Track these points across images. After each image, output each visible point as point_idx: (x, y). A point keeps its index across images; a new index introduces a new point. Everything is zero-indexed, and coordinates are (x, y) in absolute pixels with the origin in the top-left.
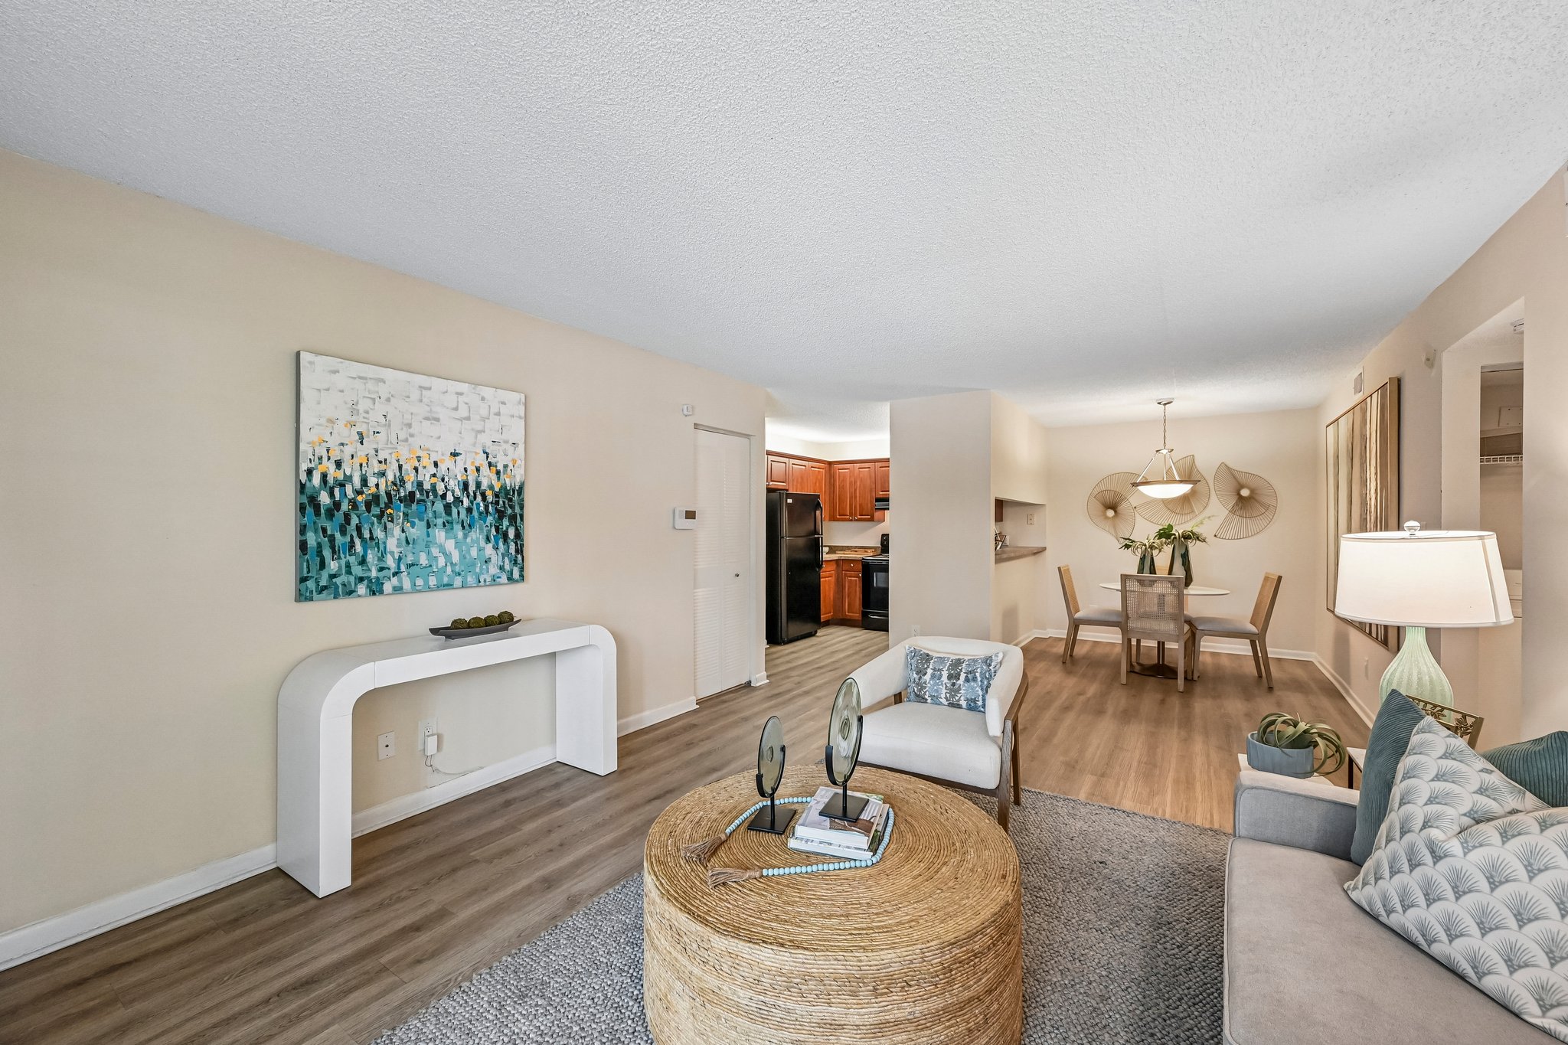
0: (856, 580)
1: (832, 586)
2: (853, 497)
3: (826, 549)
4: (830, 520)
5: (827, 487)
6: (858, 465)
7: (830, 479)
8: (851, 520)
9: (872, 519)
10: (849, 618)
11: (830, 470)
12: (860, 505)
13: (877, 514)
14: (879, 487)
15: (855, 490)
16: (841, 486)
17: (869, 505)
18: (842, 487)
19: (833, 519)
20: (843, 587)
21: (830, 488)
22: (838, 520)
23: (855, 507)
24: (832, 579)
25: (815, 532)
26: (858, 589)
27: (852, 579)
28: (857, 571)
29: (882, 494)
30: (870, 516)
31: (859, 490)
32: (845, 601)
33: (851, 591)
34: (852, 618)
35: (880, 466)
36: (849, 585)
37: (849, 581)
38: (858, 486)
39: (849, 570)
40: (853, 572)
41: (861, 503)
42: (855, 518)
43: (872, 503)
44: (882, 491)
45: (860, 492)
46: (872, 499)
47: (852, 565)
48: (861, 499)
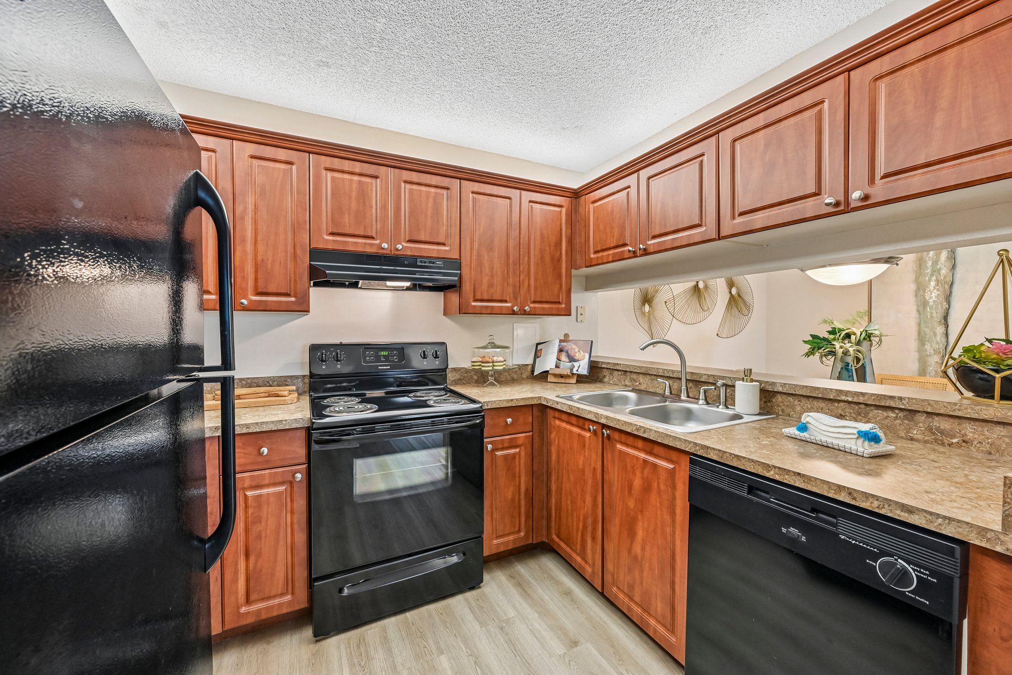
0: (280, 495)
6: (243, 148)
9: (300, 307)
10: (249, 620)
14: (321, 222)
17: (289, 266)
27: (265, 491)
28: (286, 463)
29: (334, 241)
30: (293, 299)
31: (255, 222)
32: (236, 572)
33: (261, 531)
34: (264, 616)
35: (328, 166)
36: (252, 513)
37: (250, 501)
38: (250, 207)
39: (250, 468)
40: (267, 471)
41: (263, 260)
42: (242, 303)
43: (299, 261)
44: (332, 234)
45: (260, 227)
46: (299, 252)
47: (265, 450)
48: (261, 248)
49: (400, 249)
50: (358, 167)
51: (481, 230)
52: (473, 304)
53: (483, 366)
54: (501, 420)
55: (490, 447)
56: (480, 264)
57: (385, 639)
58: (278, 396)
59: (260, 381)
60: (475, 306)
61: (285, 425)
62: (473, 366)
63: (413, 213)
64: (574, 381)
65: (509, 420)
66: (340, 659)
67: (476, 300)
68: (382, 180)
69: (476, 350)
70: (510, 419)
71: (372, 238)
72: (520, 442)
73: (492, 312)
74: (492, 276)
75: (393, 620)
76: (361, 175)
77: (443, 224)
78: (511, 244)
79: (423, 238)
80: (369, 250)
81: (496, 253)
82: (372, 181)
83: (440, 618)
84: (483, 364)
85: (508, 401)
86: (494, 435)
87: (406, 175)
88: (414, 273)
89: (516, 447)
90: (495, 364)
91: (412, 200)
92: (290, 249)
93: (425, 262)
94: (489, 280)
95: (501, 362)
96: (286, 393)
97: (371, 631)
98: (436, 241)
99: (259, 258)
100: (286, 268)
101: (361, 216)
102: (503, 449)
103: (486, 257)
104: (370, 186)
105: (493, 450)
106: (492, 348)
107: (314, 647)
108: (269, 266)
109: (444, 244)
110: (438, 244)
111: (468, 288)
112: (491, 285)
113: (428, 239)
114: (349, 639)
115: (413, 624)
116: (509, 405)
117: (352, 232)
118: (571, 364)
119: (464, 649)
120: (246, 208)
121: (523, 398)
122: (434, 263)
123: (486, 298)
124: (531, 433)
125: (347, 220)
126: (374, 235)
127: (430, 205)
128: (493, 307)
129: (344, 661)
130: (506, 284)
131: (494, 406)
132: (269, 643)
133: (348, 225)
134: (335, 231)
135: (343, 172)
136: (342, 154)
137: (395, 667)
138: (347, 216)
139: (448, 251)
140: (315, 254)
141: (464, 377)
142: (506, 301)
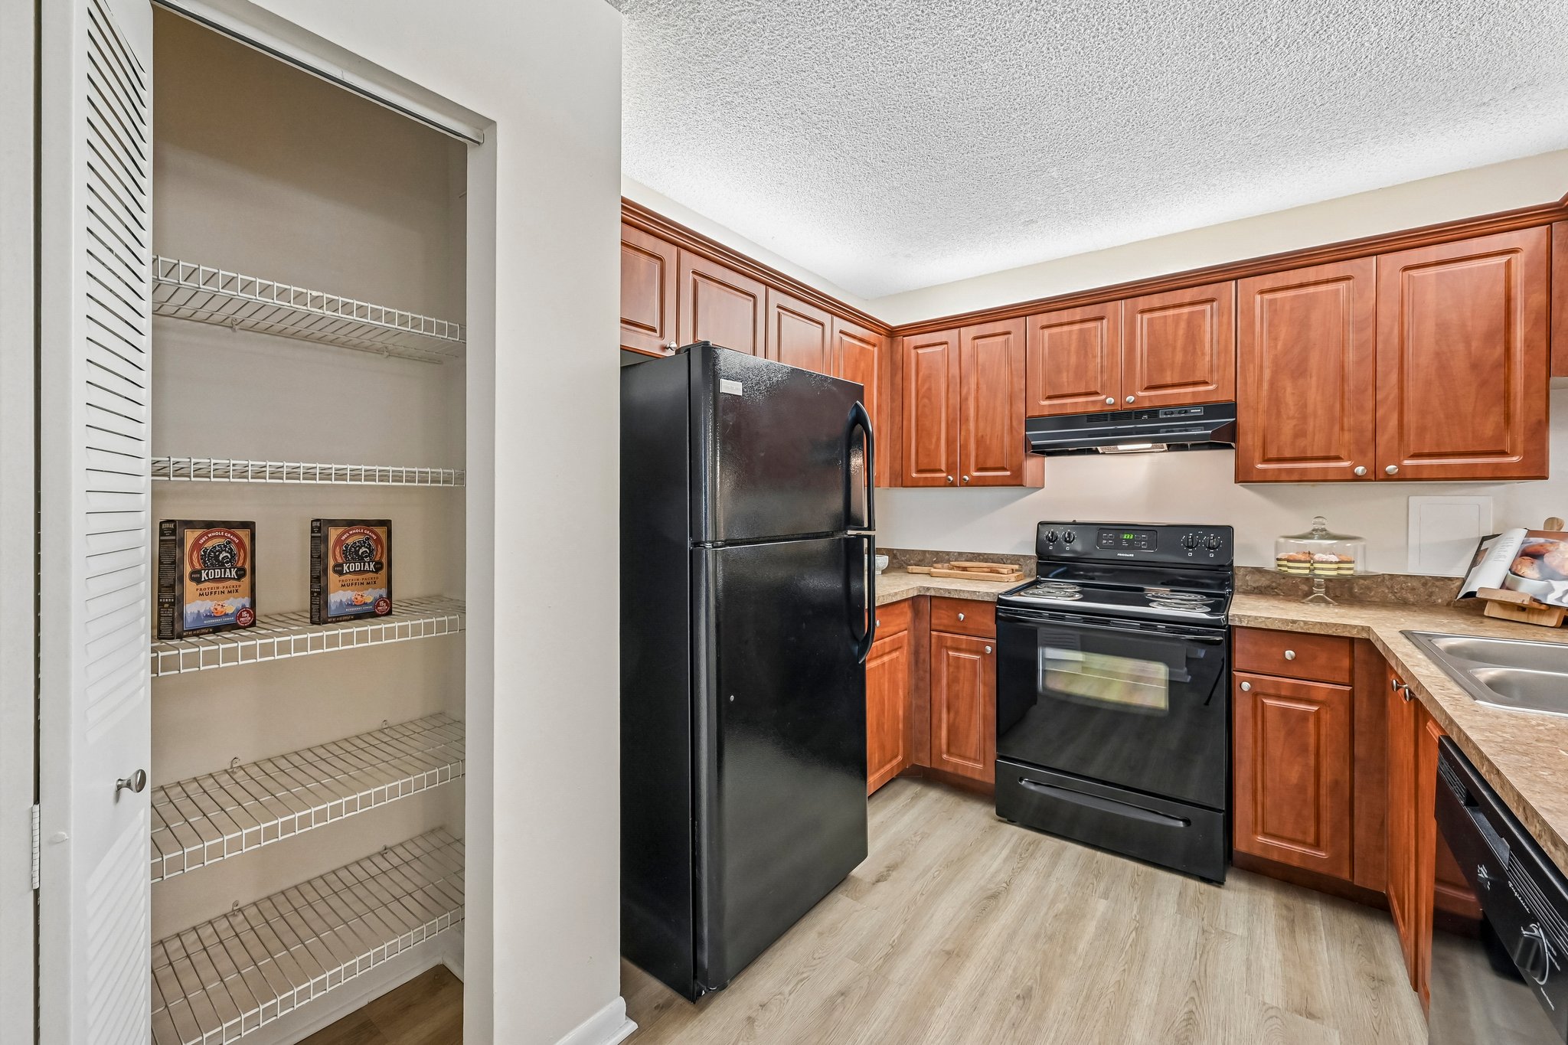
0: (974, 662)
1: (902, 676)
2: (958, 418)
3: (881, 561)
4: (893, 484)
5: (886, 396)
6: (969, 332)
7: (893, 375)
8: (953, 485)
9: (1016, 480)
10: (949, 769)
11: (892, 352)
12: (979, 442)
13: (1031, 465)
14: (1038, 386)
15: (963, 401)
16: (922, 391)
17: (1007, 439)
18: (926, 396)
19: (900, 480)
20: (933, 677)
21: (893, 400)
22: (915, 484)
23: (964, 447)
24: (902, 657)
25: (849, 518)
26: (981, 689)
27: (962, 655)
28: (980, 634)
29: (1050, 405)
30: (1008, 473)
31: (977, 399)
32: (940, 720)
33: (958, 691)
34: (960, 772)
35: (1045, 323)
36: (952, 672)
37: (951, 660)
38: (973, 386)
39: (951, 630)
40: (964, 637)
41: (982, 436)
42: (965, 480)
43: (1015, 433)
44: (1049, 398)
45: (980, 405)
46: (1015, 423)
47: (962, 616)
48: (981, 424)
49: (1131, 401)
50: (1078, 314)
51: (1279, 347)
52: (1259, 466)
53: (1289, 567)
54: (1274, 649)
55: (1246, 686)
56: (1276, 400)
57: (1057, 856)
58: (999, 573)
59: (996, 557)
60: (1265, 471)
61: (978, 596)
62: (1279, 566)
63: (1154, 349)
64: (1553, 620)
65: (1289, 654)
66: (1008, 842)
67: (1267, 460)
68: (1109, 320)
69: (1282, 540)
70: (1292, 652)
71: (1096, 393)
72: (1316, 696)
73: (1303, 478)
74: (1304, 418)
75: (1079, 848)
76: (1082, 321)
77: (1203, 354)
78: (1351, 356)
79: (1168, 380)
80: (1091, 409)
81: (1314, 379)
82: (1098, 324)
83: (1132, 877)
84: (1290, 564)
85: (1286, 621)
86: (1260, 671)
87: (1143, 302)
88: (1156, 430)
89: (1310, 702)
90: (1316, 565)
91: (1152, 332)
92: (1007, 422)
93: (1172, 413)
94: (1295, 426)
95: (1331, 563)
96: (1005, 571)
97: (1050, 843)
98: (1191, 380)
99: (980, 434)
100: (1003, 441)
101: (1081, 371)
102: (1279, 697)
103: (1289, 390)
104: (1093, 333)
105: (1255, 695)
106: (1322, 538)
107: (994, 823)
108: (988, 442)
109: (1205, 383)
110: (1195, 384)
111: (1250, 442)
112: (1300, 433)
113: (1176, 381)
114: (1026, 835)
115: (1097, 862)
116: (1288, 628)
117: (1070, 391)
118: (1544, 583)
119: (1135, 912)
120: (969, 388)
121: (1321, 623)
122: (1186, 412)
123: (1287, 454)
124: (1348, 688)
125: (1065, 379)
126: (1099, 391)
127: (1181, 332)
128: (1305, 470)
129: (1010, 845)
130: (1337, 428)
131: (1252, 624)
132: (965, 801)
133: (1066, 384)
134: (1052, 394)
135: (1061, 325)
136: (1060, 305)
137: (1049, 876)
138: (1065, 375)
139: (1211, 392)
140: (1032, 423)
141: (1279, 585)
142: (1338, 458)
